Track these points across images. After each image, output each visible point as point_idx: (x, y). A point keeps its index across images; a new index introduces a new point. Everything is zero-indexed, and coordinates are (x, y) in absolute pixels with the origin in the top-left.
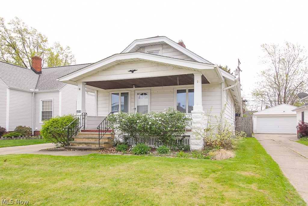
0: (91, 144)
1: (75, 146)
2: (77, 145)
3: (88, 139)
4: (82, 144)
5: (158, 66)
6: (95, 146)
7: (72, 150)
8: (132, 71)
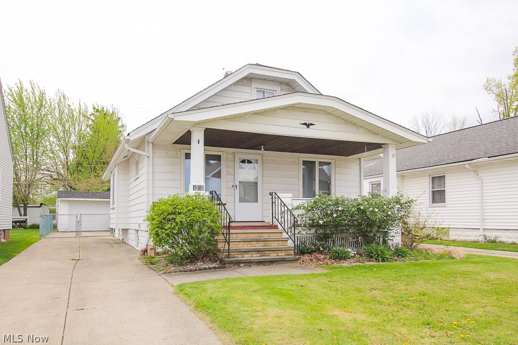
0: (269, 252)
1: (234, 257)
2: (240, 256)
3: (250, 243)
4: (250, 253)
5: (346, 124)
6: (276, 254)
7: (242, 265)
8: (308, 125)
